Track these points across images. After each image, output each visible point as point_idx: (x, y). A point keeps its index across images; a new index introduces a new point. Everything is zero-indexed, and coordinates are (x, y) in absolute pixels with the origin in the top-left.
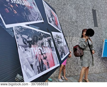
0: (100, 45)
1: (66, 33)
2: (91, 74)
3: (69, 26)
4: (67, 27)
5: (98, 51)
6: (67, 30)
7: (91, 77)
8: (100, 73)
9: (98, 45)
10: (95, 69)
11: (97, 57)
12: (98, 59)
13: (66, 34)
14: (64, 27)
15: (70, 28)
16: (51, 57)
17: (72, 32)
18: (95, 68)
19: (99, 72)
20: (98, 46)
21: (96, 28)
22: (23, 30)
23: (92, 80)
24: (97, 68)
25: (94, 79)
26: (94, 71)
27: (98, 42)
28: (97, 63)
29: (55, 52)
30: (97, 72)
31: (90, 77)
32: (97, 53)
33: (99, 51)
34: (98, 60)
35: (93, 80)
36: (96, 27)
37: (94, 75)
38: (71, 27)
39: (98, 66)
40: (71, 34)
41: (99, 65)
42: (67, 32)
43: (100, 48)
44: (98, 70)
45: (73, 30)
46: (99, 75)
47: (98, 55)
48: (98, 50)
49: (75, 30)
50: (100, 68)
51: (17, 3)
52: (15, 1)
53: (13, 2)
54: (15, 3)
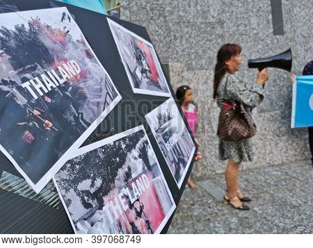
0: (287, 88)
1: (190, 59)
2: (260, 168)
3: (199, 38)
4: (191, 40)
5: (281, 106)
6: (193, 51)
7: (259, 177)
8: (283, 164)
9: (281, 90)
10: (271, 155)
11: (277, 122)
12: (280, 127)
13: (192, 64)
14: (184, 42)
15: (201, 43)
16: (154, 200)
17: (208, 55)
18: (272, 152)
19: (281, 162)
20: (282, 93)
21: (278, 40)
22: (78, 167)
23: (261, 185)
24: (275, 153)
25: (268, 181)
26: (267, 159)
27: (282, 79)
28: (277, 138)
29: (161, 177)
30: (276, 163)
31: (256, 178)
32: (279, 112)
33: (284, 105)
34: (280, 132)
35: (264, 184)
36: (278, 37)
37: (267, 170)
38: (204, 41)
39: (279, 145)
40: (204, 62)
41: (283, 144)
42: (193, 57)
43: (286, 98)
44: (279, 157)
45: (209, 49)
46: (282, 172)
47: (279, 118)
48: (280, 104)
49: (215, 48)
50: (284, 150)
51: (46, 91)
52: (41, 88)
53: (36, 97)
54: (41, 94)
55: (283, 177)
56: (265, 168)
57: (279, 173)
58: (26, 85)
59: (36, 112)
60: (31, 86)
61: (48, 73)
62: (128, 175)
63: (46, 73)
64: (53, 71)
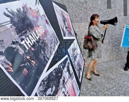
0: (111, 31)
1: (73, 18)
2: (99, 63)
3: (76, 9)
4: (73, 9)
5: (109, 38)
6: (74, 14)
7: (99, 67)
9: (109, 32)
10: (104, 58)
11: (107, 45)
12: (108, 47)
13: (73, 20)
14: (70, 10)
15: (77, 11)
17: (80, 16)
18: (104, 57)
19: (107, 61)
20: (109, 33)
21: (108, 11)
24: (105, 57)
25: (103, 69)
26: (102, 60)
27: (109, 27)
28: (106, 51)
29: (74, 79)
30: (106, 61)
31: (98, 67)
32: (108, 41)
33: (110, 38)
34: (108, 49)
35: (101, 70)
36: (109, 9)
37: (102, 64)
38: (79, 10)
39: (107, 54)
40: (78, 19)
41: (108, 54)
42: (74, 17)
43: (111, 35)
44: (107, 59)
45: (81, 13)
46: (108, 65)
47: (108, 43)
48: (108, 37)
49: (83, 13)
50: (109, 56)
51: (32, 45)
52: (29, 43)
53: (28, 49)
54: (30, 46)
55: (108, 67)
56: (101, 63)
57: (107, 66)
58: (23, 43)
59: (28, 57)
60: (25, 43)
61: (32, 34)
62: (64, 81)
63: (31, 34)
64: (34, 33)
